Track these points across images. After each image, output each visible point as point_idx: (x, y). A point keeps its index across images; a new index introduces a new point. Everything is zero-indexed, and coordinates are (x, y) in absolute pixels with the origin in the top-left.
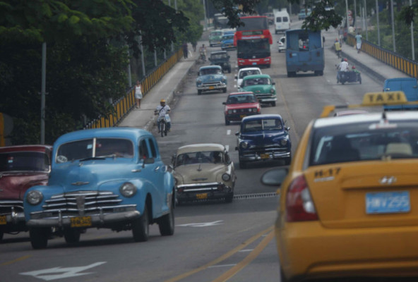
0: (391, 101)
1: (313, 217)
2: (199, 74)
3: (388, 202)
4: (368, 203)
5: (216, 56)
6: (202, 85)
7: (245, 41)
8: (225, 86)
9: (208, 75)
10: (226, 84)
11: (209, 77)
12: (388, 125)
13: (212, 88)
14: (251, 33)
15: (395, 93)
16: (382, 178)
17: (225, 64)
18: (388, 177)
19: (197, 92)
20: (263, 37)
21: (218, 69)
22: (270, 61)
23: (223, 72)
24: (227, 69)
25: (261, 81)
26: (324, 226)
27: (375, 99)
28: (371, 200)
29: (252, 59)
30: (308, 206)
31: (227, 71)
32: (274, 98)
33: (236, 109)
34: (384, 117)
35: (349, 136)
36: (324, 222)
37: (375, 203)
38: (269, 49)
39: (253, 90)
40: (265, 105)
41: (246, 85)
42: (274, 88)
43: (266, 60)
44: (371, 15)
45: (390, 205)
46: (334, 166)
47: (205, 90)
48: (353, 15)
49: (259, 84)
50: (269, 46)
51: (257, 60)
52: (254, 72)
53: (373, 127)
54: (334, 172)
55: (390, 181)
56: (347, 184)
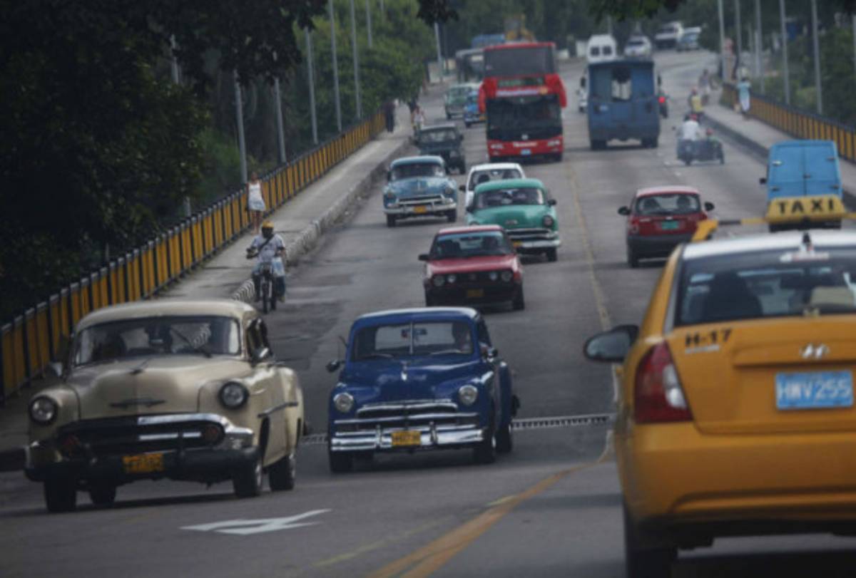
0: (817, 213)
1: (683, 415)
2: (389, 178)
3: (815, 390)
4: (780, 392)
5: (433, 136)
6: (397, 201)
7: (505, 102)
8: (453, 206)
9: (413, 180)
10: (455, 200)
11: (415, 183)
12: (813, 255)
13: (420, 210)
14: (518, 82)
15: (825, 198)
16: (804, 348)
17: (453, 154)
18: (815, 346)
19: (384, 219)
20: (544, 90)
21: (436, 164)
22: (560, 146)
23: (448, 173)
24: (456, 165)
25: (522, 197)
26: (703, 432)
27: (788, 209)
28: (784, 386)
29: (520, 140)
30: (674, 396)
31: (457, 171)
32: (552, 239)
33: (456, 274)
34: (806, 240)
35: (743, 274)
36: (702, 424)
37: (792, 390)
38: (558, 120)
39: (498, 220)
40: (530, 257)
41: (480, 204)
42: (553, 212)
43: (551, 143)
44: (773, 51)
45: (819, 395)
46: (719, 327)
47: (404, 216)
48: (734, 49)
49: (517, 202)
50: (559, 113)
51: (533, 144)
52: (507, 174)
53: (787, 258)
54: (720, 337)
55: (819, 352)
56: (743, 358)
